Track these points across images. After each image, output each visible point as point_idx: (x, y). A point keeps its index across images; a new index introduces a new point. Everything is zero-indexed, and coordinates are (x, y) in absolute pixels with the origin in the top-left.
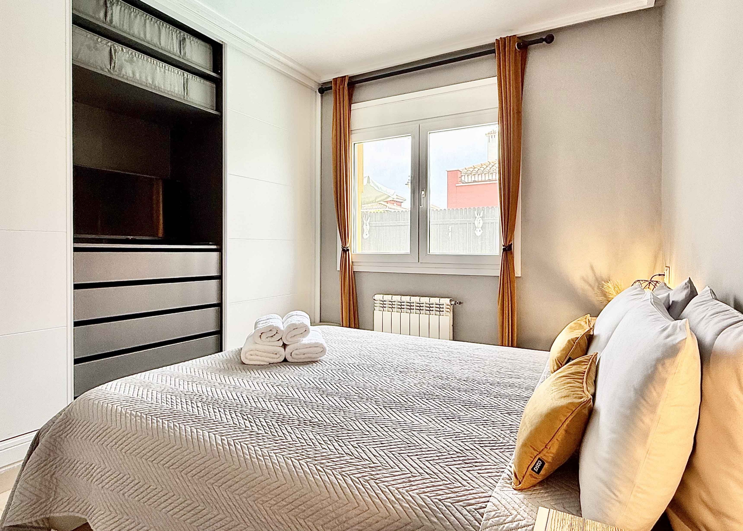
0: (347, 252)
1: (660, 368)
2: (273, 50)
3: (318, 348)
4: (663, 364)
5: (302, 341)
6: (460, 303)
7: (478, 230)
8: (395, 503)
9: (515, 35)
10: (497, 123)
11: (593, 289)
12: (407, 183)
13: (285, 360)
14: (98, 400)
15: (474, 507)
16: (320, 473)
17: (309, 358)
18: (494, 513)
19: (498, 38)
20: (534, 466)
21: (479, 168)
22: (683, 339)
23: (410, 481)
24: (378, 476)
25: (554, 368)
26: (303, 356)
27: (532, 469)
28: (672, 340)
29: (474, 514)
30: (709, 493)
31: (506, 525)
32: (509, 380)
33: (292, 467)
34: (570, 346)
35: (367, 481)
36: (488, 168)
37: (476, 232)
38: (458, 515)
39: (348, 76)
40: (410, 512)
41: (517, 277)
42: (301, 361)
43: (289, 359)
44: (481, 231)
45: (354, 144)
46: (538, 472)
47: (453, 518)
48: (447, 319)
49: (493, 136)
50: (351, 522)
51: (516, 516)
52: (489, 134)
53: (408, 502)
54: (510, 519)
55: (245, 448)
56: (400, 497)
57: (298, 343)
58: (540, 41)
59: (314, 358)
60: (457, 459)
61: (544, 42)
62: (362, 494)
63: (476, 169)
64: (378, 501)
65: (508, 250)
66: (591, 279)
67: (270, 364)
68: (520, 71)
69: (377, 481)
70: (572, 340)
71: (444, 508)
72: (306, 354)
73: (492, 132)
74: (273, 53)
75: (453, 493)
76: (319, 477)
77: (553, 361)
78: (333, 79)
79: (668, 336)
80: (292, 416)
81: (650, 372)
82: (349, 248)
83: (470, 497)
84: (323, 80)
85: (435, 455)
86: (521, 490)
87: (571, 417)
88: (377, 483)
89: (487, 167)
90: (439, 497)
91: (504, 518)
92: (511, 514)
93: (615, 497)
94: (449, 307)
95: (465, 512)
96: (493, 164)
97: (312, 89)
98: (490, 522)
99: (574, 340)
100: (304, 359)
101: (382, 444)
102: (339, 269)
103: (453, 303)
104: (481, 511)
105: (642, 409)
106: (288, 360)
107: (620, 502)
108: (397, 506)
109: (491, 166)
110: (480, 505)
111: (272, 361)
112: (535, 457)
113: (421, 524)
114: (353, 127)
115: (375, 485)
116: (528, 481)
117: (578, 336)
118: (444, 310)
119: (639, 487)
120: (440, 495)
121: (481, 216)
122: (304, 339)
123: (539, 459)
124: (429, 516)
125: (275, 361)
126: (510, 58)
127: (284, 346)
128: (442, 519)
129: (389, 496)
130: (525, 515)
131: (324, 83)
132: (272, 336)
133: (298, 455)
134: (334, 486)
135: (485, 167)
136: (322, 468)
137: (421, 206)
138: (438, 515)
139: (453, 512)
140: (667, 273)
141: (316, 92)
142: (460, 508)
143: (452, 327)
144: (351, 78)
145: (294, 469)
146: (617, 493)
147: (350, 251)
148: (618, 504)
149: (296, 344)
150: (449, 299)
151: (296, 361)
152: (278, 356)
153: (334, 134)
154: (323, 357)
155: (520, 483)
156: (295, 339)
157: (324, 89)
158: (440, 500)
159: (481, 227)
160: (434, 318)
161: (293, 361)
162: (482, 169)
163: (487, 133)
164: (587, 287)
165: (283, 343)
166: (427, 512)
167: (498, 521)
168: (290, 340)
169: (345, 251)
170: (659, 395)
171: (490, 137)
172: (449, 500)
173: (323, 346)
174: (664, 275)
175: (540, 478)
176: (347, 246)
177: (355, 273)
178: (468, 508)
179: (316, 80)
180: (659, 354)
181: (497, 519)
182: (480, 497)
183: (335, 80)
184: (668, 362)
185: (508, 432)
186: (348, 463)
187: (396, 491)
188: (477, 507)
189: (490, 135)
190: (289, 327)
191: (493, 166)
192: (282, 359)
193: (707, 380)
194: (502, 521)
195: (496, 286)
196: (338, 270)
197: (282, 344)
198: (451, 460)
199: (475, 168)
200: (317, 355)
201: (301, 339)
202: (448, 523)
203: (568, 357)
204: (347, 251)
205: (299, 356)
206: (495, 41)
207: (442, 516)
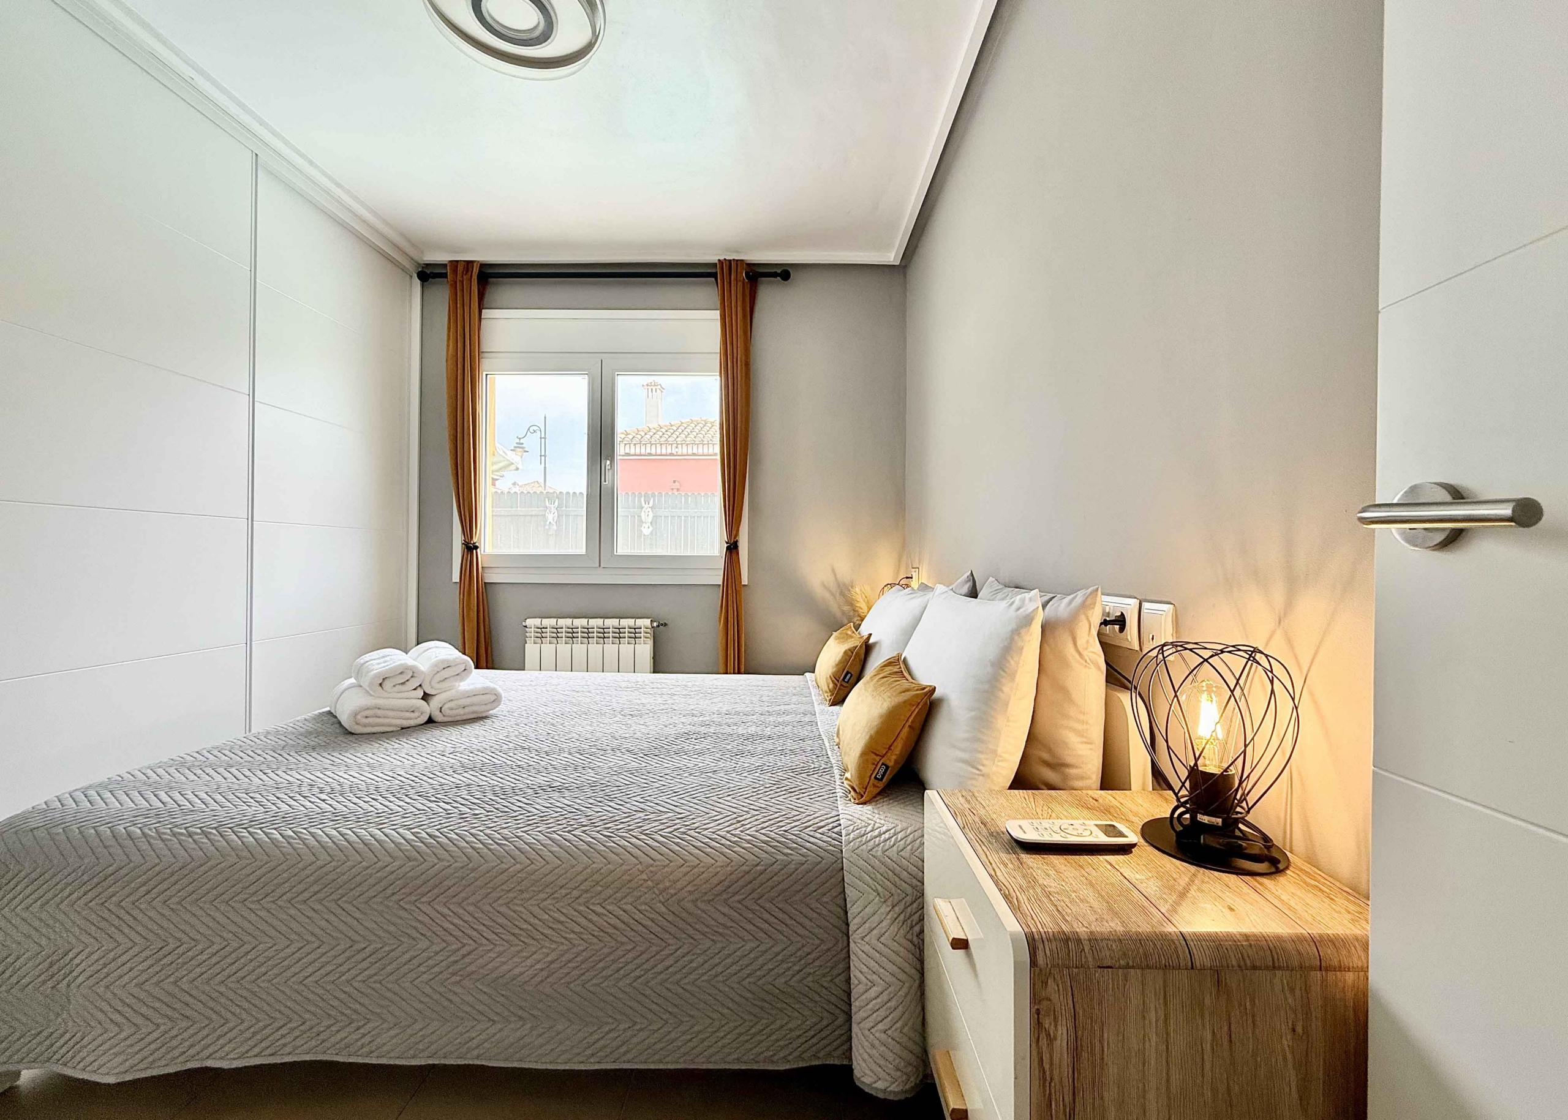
0: (475, 551)
1: (1016, 638)
2: (339, 185)
3: (488, 696)
4: (1019, 634)
5: (459, 686)
6: (666, 625)
7: (647, 527)
8: (734, 847)
9: (742, 260)
10: (718, 374)
11: (835, 598)
12: (513, 448)
13: (430, 721)
14: (63, 826)
15: (827, 828)
16: (612, 839)
17: (473, 712)
18: (852, 827)
19: (722, 258)
20: (878, 773)
21: (634, 435)
22: (1034, 610)
23: (740, 822)
24: (696, 825)
25: (828, 687)
26: (461, 711)
27: (876, 778)
28: (1025, 611)
29: (829, 835)
30: (1050, 751)
31: (869, 835)
32: (779, 708)
33: (564, 841)
34: (848, 658)
35: (684, 833)
36: (648, 437)
37: (642, 528)
38: (812, 840)
39: (478, 262)
40: (756, 851)
41: (744, 585)
42: (458, 718)
43: (438, 717)
44: (651, 528)
45: (486, 375)
46: (881, 780)
47: (808, 844)
48: (645, 649)
49: (654, 390)
50: (679, 885)
51: (874, 825)
52: (647, 385)
53: (748, 842)
54: (870, 828)
55: (466, 835)
56: (736, 839)
57: (453, 691)
58: (774, 275)
59: (482, 712)
60: (778, 790)
61: (779, 278)
62: (686, 848)
63: (631, 437)
64: (710, 850)
65: (732, 548)
66: (832, 585)
67: (402, 729)
68: (748, 309)
69: (697, 830)
70: (849, 650)
71: (794, 837)
72: (468, 706)
73: (653, 384)
74: (338, 192)
75: (795, 821)
76: (612, 844)
77: (827, 678)
78: (451, 261)
79: (1018, 609)
80: (514, 785)
81: (1006, 644)
82: (477, 544)
83: (816, 820)
84: (425, 259)
85: (750, 791)
86: (864, 803)
87: (917, 710)
88: (699, 833)
89: (646, 434)
90: (783, 828)
91: (864, 829)
92: (869, 824)
93: (978, 772)
94: (649, 630)
95: (819, 836)
96: (655, 431)
97: (404, 269)
98: (852, 836)
99: (851, 650)
100: (464, 715)
101: (675, 792)
102: (456, 578)
103: (655, 624)
104: (836, 830)
105: (1003, 680)
106: (436, 720)
107: (983, 775)
108: (737, 849)
109: (651, 434)
110: (831, 825)
111: (406, 723)
112: (878, 762)
113: (775, 860)
114: (484, 348)
115: (697, 834)
116: (872, 791)
117: (855, 645)
118: (642, 635)
119: (1001, 756)
120: (783, 826)
121: (651, 505)
122: (461, 684)
123: (883, 764)
124: (781, 849)
125: (412, 723)
126: (737, 289)
127: (426, 697)
128: (797, 848)
129: (722, 842)
130: (883, 822)
131: (427, 265)
132: (403, 684)
133: (565, 826)
134: (641, 848)
135: (643, 434)
136: (612, 833)
137: (605, 481)
138: (790, 845)
139: (805, 838)
140: (915, 575)
141: (411, 277)
142: (812, 833)
143: (652, 660)
144: (483, 266)
145: (569, 844)
146: (981, 767)
147: (478, 550)
148: (981, 778)
149: (448, 693)
150: (650, 620)
151: (450, 719)
152: (416, 714)
153: (450, 353)
154: (497, 709)
155: (862, 796)
156: (445, 685)
157: (428, 274)
158: (785, 831)
159: (650, 521)
160: (626, 648)
161: (446, 719)
162: (640, 437)
163: (645, 384)
164: (827, 595)
165: (424, 692)
166: (776, 846)
167: (860, 833)
168: (438, 686)
169: (470, 548)
170: (1017, 664)
171: (650, 390)
172: (795, 829)
173: (496, 691)
174: (912, 578)
175: (881, 785)
176: (475, 540)
177: (488, 585)
178: (820, 831)
179: (413, 256)
180: (1013, 625)
181: (858, 831)
182: (827, 819)
183: (455, 264)
184: (1023, 631)
185: (814, 757)
186: (645, 820)
187: (729, 835)
188: (830, 828)
189: (650, 388)
190: (436, 666)
191: (654, 434)
192: (426, 719)
193: (1047, 648)
194: (863, 832)
195: (716, 597)
196: (454, 581)
197: (422, 694)
198: (772, 792)
199: (627, 434)
200: (483, 708)
201: (457, 684)
202: (805, 851)
203: (845, 672)
204: (473, 549)
205: (454, 712)
206: (717, 262)
207: (795, 845)
